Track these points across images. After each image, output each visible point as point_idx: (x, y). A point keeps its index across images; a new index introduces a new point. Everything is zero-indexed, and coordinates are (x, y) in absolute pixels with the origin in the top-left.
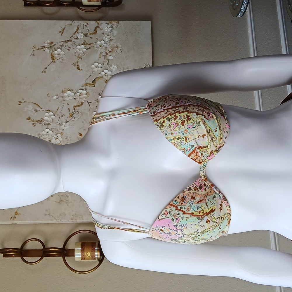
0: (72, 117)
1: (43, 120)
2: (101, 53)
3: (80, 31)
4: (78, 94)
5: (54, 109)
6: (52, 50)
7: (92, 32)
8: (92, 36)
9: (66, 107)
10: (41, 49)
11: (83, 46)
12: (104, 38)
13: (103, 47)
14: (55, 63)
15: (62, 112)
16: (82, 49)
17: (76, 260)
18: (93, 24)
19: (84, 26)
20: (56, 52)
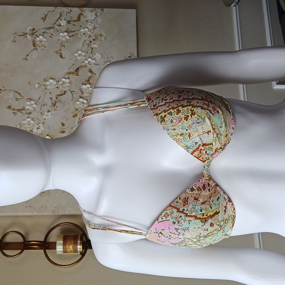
0: (54, 106)
1: (24, 108)
2: (84, 41)
3: (63, 18)
4: (61, 82)
5: (36, 98)
6: (34, 37)
7: (75, 20)
8: (76, 23)
9: (48, 96)
10: (22, 35)
11: (66, 34)
12: (88, 26)
13: (87, 35)
14: (37, 51)
15: (44, 101)
16: (65, 37)
17: (58, 253)
18: (76, 11)
19: (68, 13)
20: (38, 39)
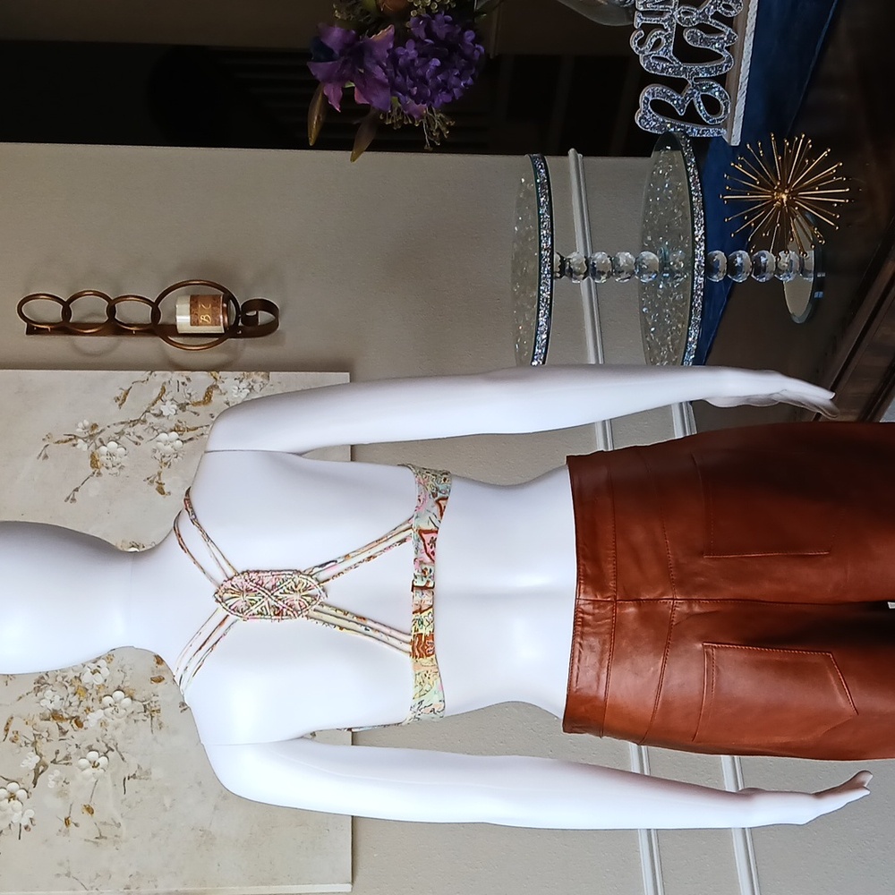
3: (170, 397)
6: (93, 445)
7: (199, 400)
8: (200, 409)
10: (66, 442)
11: (174, 435)
14: (99, 478)
16: (171, 442)
18: (202, 379)
19: (180, 384)
20: (103, 449)
